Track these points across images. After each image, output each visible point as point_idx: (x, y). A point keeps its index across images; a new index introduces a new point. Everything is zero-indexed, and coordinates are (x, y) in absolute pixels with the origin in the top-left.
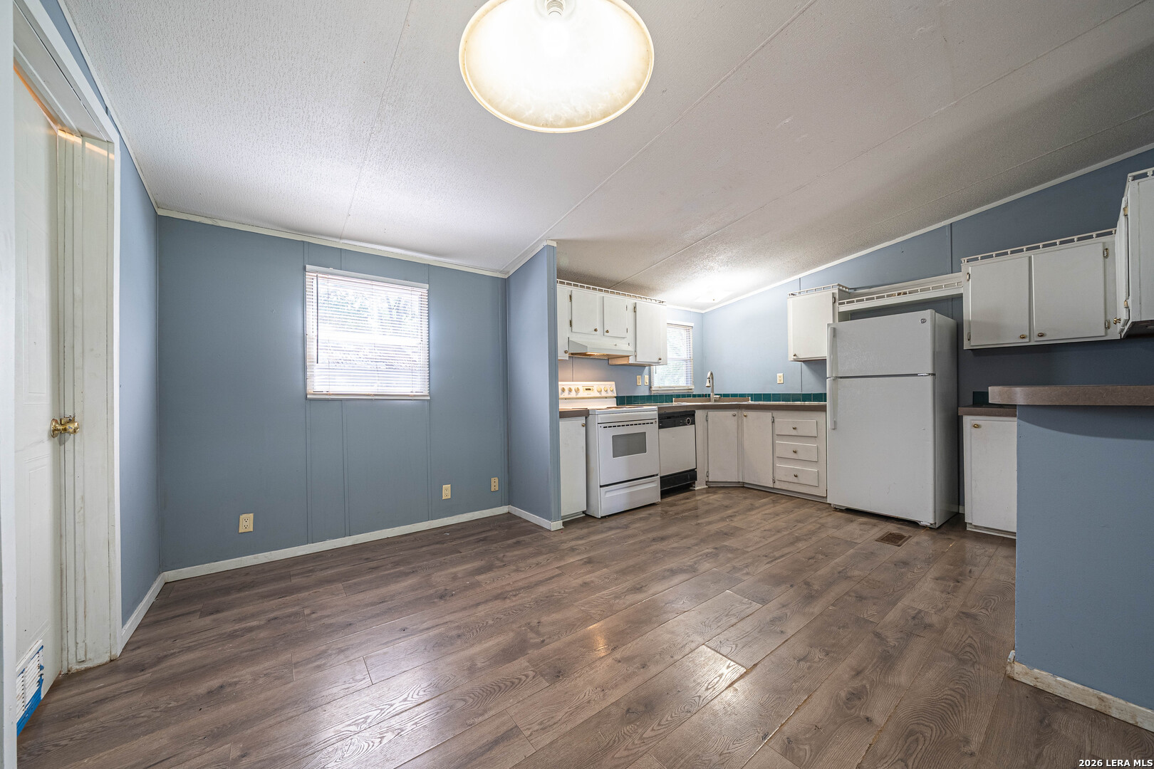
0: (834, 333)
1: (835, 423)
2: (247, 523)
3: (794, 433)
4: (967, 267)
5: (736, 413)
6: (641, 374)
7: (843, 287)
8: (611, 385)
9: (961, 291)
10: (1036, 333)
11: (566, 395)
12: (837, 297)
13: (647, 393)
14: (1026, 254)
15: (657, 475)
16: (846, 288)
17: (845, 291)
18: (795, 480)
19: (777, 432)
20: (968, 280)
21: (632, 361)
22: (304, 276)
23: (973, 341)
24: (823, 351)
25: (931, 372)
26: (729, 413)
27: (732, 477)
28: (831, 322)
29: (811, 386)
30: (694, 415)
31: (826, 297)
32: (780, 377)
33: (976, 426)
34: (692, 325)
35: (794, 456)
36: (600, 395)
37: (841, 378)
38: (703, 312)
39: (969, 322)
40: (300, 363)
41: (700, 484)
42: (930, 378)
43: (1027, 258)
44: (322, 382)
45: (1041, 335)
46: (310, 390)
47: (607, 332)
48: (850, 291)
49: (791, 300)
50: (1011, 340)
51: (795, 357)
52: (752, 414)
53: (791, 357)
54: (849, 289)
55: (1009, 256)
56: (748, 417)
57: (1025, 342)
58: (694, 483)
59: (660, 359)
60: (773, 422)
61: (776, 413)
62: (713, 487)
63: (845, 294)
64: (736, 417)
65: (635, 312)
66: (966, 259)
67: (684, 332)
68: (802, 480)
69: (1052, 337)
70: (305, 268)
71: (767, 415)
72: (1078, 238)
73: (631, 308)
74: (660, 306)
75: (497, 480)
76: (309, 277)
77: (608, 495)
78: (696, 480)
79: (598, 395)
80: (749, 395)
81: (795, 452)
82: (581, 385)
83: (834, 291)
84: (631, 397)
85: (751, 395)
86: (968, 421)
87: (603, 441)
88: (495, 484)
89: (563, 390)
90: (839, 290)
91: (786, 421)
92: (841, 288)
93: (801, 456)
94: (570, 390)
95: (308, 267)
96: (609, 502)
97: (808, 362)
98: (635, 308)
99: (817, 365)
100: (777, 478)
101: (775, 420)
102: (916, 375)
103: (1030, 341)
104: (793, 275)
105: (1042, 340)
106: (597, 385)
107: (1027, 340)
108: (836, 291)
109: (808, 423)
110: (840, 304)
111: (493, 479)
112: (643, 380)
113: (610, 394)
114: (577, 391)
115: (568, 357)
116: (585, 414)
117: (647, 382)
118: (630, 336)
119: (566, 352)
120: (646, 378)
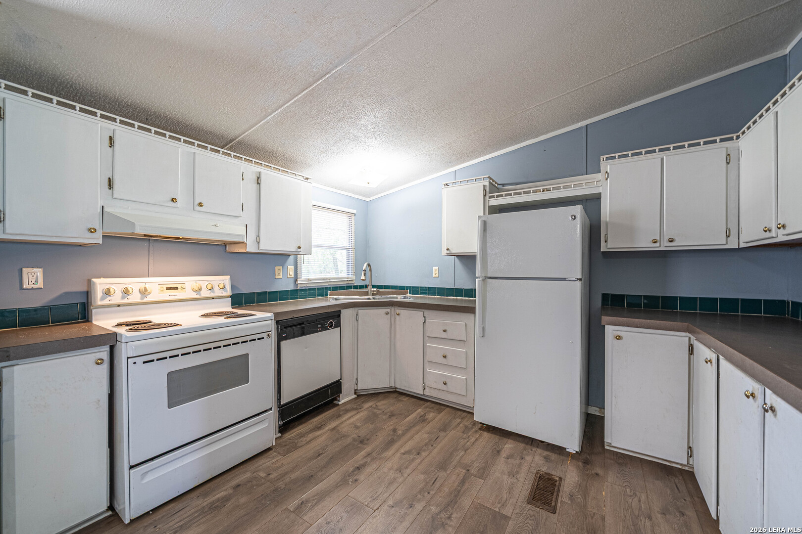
0: (485, 226)
1: (484, 329)
3: (444, 335)
4: (606, 166)
5: (388, 310)
6: (283, 264)
7: (493, 181)
8: (226, 280)
9: (600, 190)
10: (667, 238)
11: (116, 299)
12: (488, 190)
13: (291, 287)
14: (658, 155)
15: (271, 409)
16: (496, 183)
17: (495, 186)
18: (444, 387)
19: (428, 334)
20: (607, 179)
21: (251, 248)
23: (611, 243)
24: (473, 247)
25: (580, 277)
26: (382, 311)
27: (382, 382)
28: (482, 214)
29: (463, 283)
30: (339, 316)
31: (477, 189)
32: (436, 270)
33: (619, 338)
34: (354, 211)
35: (443, 361)
36: (198, 296)
37: (490, 278)
38: (368, 200)
39: (607, 223)
41: (347, 395)
42: (579, 283)
43: (660, 159)
45: (671, 240)
47: (200, 205)
48: (499, 186)
49: (446, 191)
50: (644, 243)
51: (448, 252)
52: (404, 312)
53: (445, 252)
54: (498, 184)
55: (643, 157)
56: (401, 315)
57: (656, 247)
58: (339, 396)
59: (299, 248)
60: (425, 322)
61: (428, 313)
62: (362, 396)
63: (494, 188)
64: (389, 315)
65: (258, 183)
66: (605, 157)
67: (345, 219)
68: (450, 387)
69: (681, 243)
71: (418, 315)
72: (720, 139)
73: (251, 177)
74: (304, 184)
77: (149, 478)
78: (340, 392)
79: (195, 295)
80: (408, 288)
81: (445, 357)
82: (156, 286)
83: (485, 184)
84: (266, 293)
85: (409, 288)
86: (610, 331)
89: (108, 293)
90: (490, 183)
91: (437, 321)
92: (491, 181)
93: (450, 361)
94: (126, 292)
97: (461, 257)
98: (258, 178)
99: (467, 260)
100: (427, 384)
101: (427, 320)
102: (564, 279)
103: (660, 246)
104: (449, 167)
105: (672, 247)
106: (204, 281)
107: (657, 245)
108: (487, 184)
109: (456, 323)
110: (490, 197)
112: (285, 272)
113: (218, 293)
114: (144, 292)
115: (97, 239)
116: (111, 341)
117: (292, 273)
118: (249, 216)
119: (92, 231)
120: (291, 269)
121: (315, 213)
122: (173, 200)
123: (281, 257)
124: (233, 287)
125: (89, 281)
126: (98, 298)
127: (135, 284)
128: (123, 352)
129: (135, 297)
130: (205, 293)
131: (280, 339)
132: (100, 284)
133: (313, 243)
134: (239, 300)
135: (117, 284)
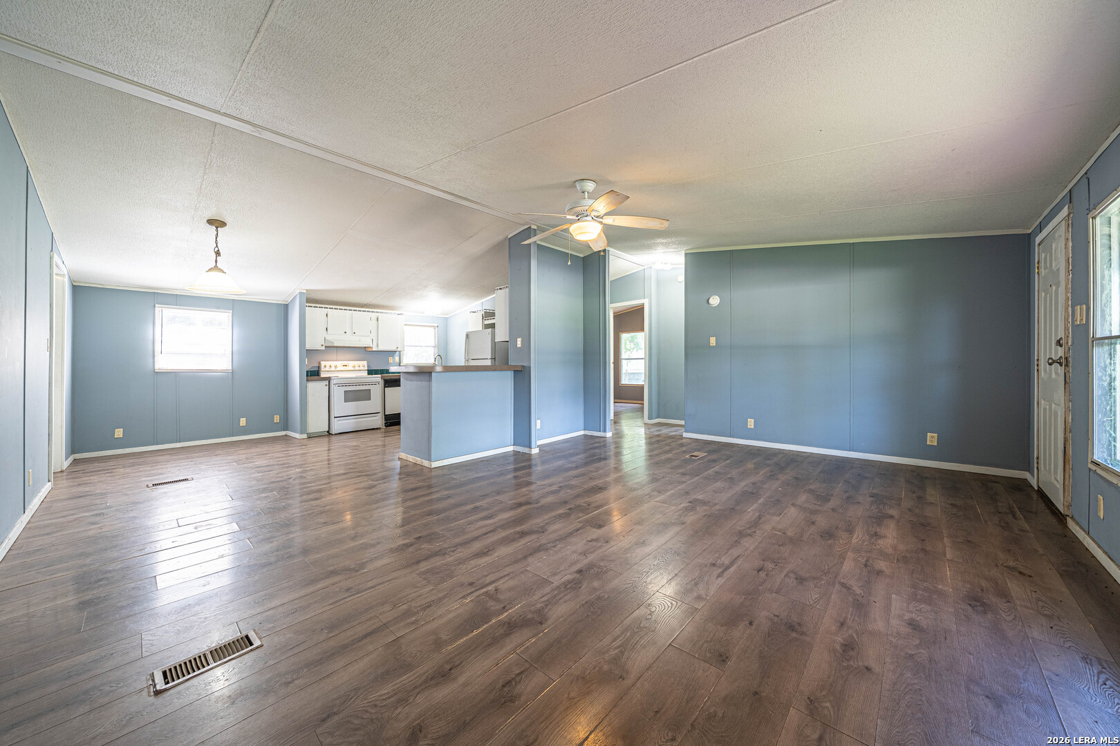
2: (119, 433)
6: (393, 356)
8: (365, 363)
11: (327, 369)
15: (379, 413)
21: (374, 349)
22: (154, 310)
31: (481, 315)
34: (437, 325)
36: (355, 369)
38: (446, 317)
40: (151, 353)
44: (164, 363)
46: (157, 367)
47: (355, 333)
59: (398, 347)
65: (378, 321)
67: (432, 330)
70: (155, 306)
73: (374, 318)
74: (400, 316)
75: (278, 416)
76: (158, 310)
77: (339, 422)
79: (353, 369)
82: (339, 364)
84: (382, 370)
87: (338, 394)
88: (277, 419)
89: (325, 366)
92: (487, 311)
94: (330, 366)
95: (156, 305)
96: (338, 426)
98: (377, 318)
106: (356, 363)
110: (485, 320)
111: (275, 416)
112: (394, 359)
113: (362, 368)
114: (336, 367)
115: (323, 348)
116: (329, 379)
117: (398, 361)
118: (373, 336)
119: (322, 345)
120: (397, 359)
121: (406, 328)
122: (345, 333)
123: (392, 353)
124: (368, 366)
125: (320, 363)
126: (322, 368)
127: (333, 363)
128: (332, 382)
129: (333, 369)
130: (357, 368)
131: (385, 387)
132: (323, 363)
133: (405, 344)
134: (370, 372)
135: (327, 363)
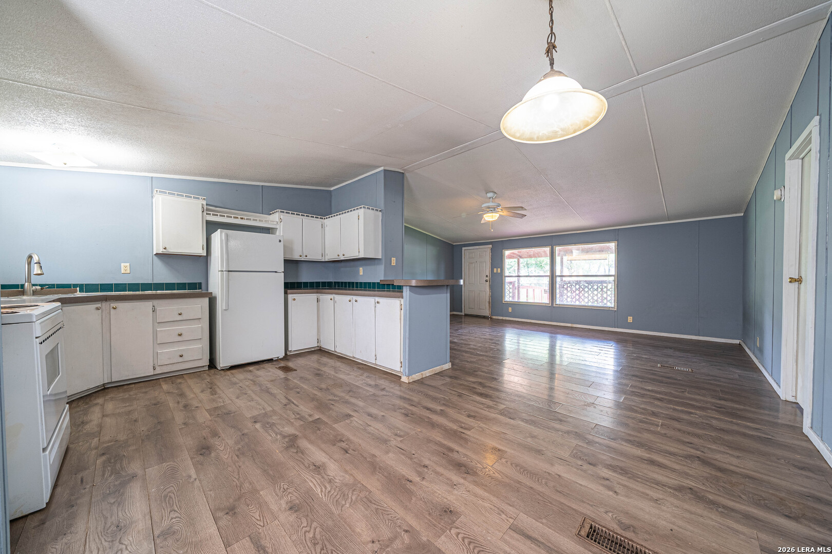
3: (180, 318)
4: (279, 215)
5: (99, 305)
9: (276, 226)
10: (304, 255)
12: (205, 209)
18: (181, 360)
19: (159, 320)
20: (281, 222)
26: (91, 307)
32: (126, 267)
33: (294, 300)
35: (180, 339)
37: (231, 271)
42: (282, 274)
43: (302, 219)
50: (296, 256)
51: (165, 250)
52: (122, 306)
53: (160, 250)
56: (118, 309)
60: (154, 310)
61: (157, 303)
64: (100, 311)
66: (280, 210)
68: (187, 357)
81: (180, 335)
83: (202, 203)
86: (289, 296)
91: (168, 308)
100: (157, 364)
101: (156, 308)
105: (306, 259)
107: (301, 258)
108: (204, 203)
110: (206, 214)
